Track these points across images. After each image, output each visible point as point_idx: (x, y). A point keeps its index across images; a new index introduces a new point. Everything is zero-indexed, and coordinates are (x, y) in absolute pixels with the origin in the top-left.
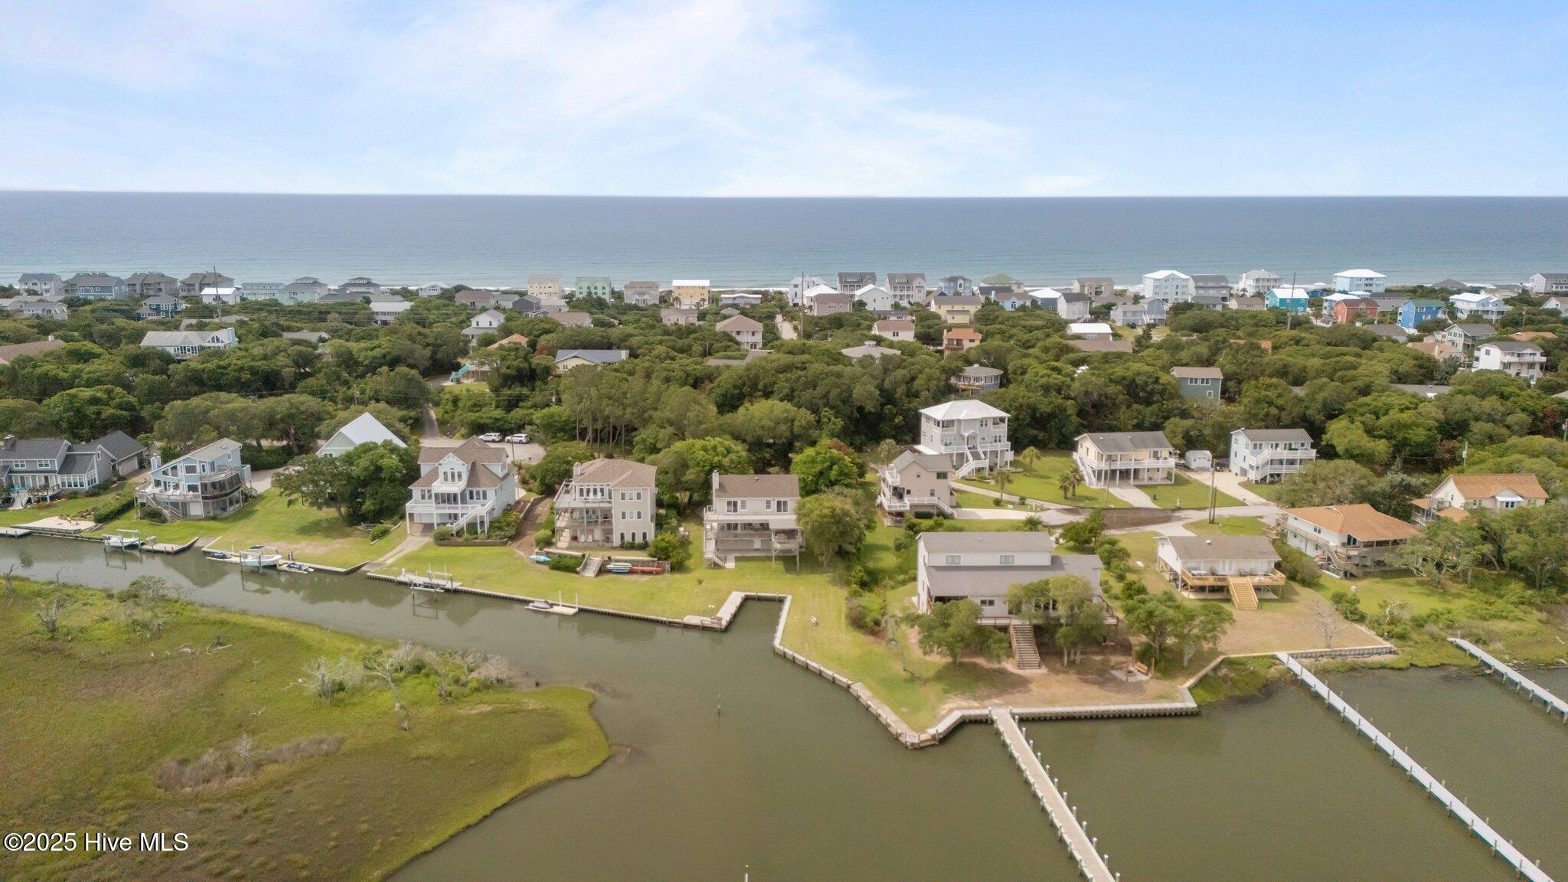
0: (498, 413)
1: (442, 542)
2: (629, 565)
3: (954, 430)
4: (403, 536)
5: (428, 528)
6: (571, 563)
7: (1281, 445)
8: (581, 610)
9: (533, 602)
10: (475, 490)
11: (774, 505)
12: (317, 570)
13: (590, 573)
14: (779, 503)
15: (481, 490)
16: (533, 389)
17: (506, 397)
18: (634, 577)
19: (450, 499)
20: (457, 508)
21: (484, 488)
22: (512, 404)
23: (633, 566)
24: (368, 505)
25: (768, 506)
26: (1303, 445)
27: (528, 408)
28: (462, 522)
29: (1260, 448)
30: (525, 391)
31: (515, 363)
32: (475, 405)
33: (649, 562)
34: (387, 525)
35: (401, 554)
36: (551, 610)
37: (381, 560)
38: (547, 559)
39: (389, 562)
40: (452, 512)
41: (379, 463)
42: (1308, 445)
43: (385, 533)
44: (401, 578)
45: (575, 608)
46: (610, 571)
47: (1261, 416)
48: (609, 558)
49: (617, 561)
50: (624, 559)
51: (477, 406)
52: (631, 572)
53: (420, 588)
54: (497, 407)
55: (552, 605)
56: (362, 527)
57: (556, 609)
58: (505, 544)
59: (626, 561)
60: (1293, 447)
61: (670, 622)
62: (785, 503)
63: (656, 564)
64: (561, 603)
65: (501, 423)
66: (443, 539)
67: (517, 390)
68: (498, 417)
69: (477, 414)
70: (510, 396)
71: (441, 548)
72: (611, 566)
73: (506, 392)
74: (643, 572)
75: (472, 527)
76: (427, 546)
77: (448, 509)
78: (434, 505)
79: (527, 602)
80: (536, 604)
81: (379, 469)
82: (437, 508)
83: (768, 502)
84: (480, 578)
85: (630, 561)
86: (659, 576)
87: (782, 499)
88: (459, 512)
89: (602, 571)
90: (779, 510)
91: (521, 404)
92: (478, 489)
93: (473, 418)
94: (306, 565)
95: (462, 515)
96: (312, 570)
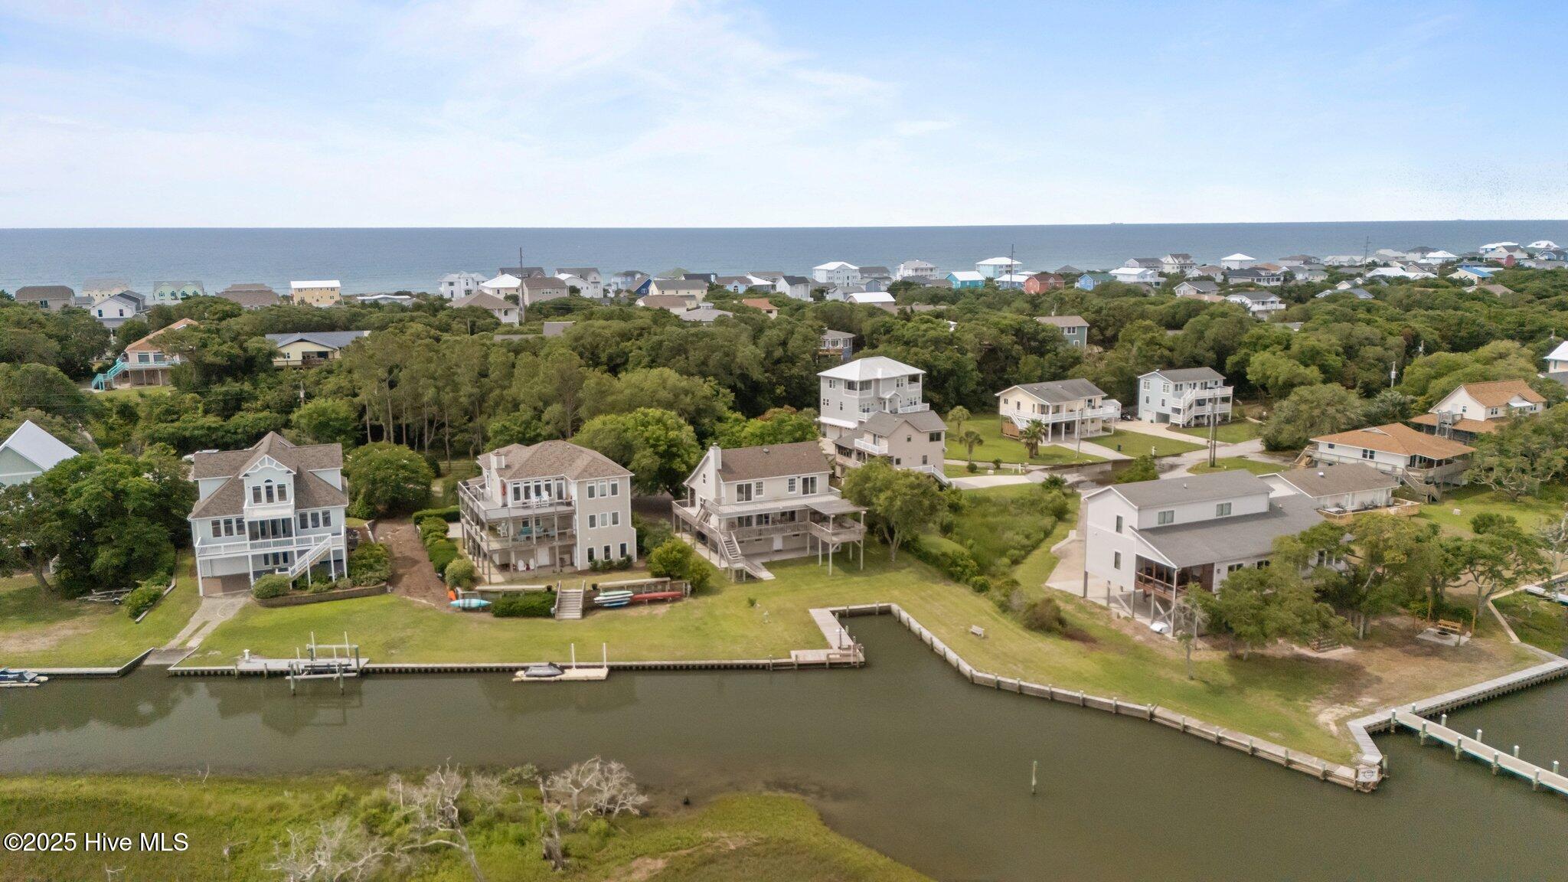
0: (212, 420)
1: (275, 601)
2: (629, 593)
3: (870, 394)
4: (192, 600)
5: (234, 583)
6: (535, 601)
7: (1198, 385)
8: (613, 670)
9: (525, 669)
10: (309, 512)
11: (799, 484)
12: (53, 677)
13: (572, 612)
14: (805, 481)
15: (320, 511)
16: (255, 385)
17: (220, 397)
18: (644, 611)
19: (275, 528)
20: (290, 543)
21: (326, 508)
22: (232, 406)
23: (635, 593)
24: (104, 558)
25: (792, 488)
26: (1216, 383)
27: (257, 410)
28: (299, 566)
29: (1181, 389)
30: (247, 386)
31: (225, 348)
32: (168, 412)
33: (656, 584)
34: (147, 587)
35: (208, 630)
36: (563, 677)
37: (174, 643)
38: (484, 602)
39: (194, 643)
40: (280, 550)
41: (120, 486)
42: (1220, 383)
43: (155, 599)
44: (244, 666)
45: (601, 667)
46: (600, 607)
47: (1156, 358)
48: (595, 587)
49: (607, 589)
50: (615, 586)
51: (171, 413)
52: (633, 603)
53: (304, 676)
54: (206, 412)
55: (563, 669)
56: (96, 596)
57: (572, 674)
58: (383, 591)
59: (621, 588)
60: (1208, 386)
61: (775, 665)
62: (813, 480)
63: (668, 587)
64: (574, 664)
65: (220, 434)
66: (272, 596)
67: (232, 386)
68: (213, 425)
69: (176, 424)
70: (226, 393)
71: (279, 610)
72: (600, 598)
73: (218, 389)
74: (653, 601)
75: (321, 568)
76: (245, 610)
77: (272, 546)
78: (248, 542)
79: (512, 671)
80: (534, 671)
81: (120, 495)
82: (253, 546)
83: (792, 482)
84: (390, 645)
85: (629, 587)
86: (678, 604)
87: (809, 476)
88: (294, 548)
89: (590, 607)
90: (805, 492)
91: (245, 405)
92: (315, 510)
93: (171, 430)
94: (31, 673)
95: (301, 553)
96: (44, 679)
